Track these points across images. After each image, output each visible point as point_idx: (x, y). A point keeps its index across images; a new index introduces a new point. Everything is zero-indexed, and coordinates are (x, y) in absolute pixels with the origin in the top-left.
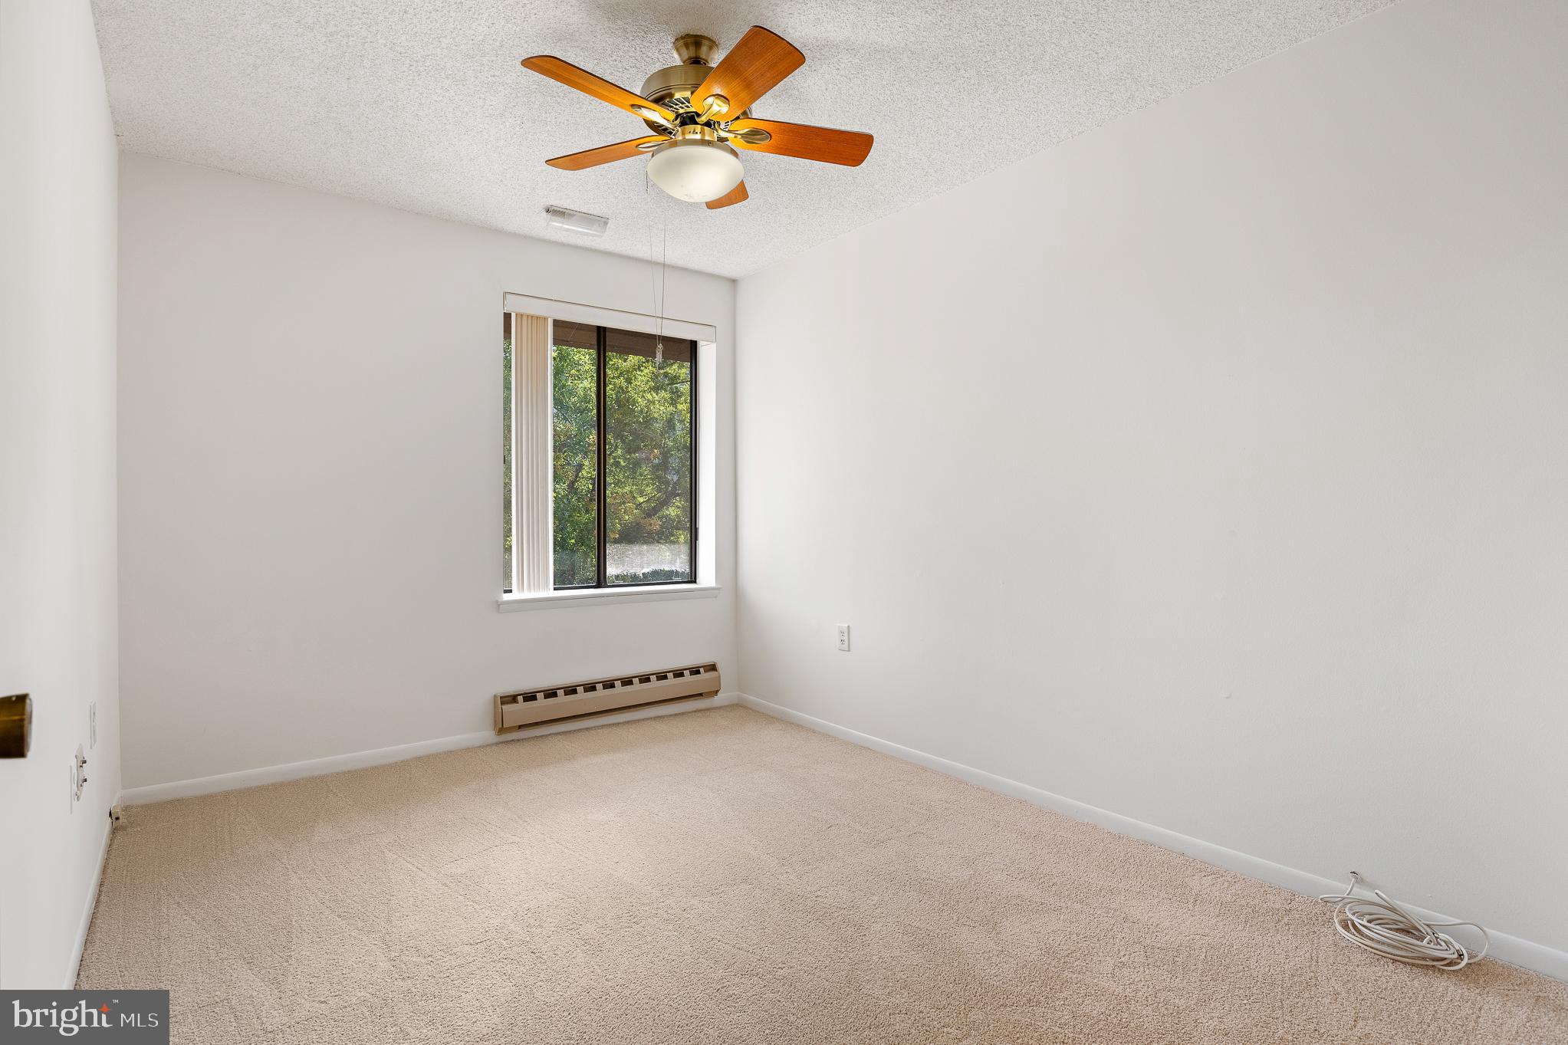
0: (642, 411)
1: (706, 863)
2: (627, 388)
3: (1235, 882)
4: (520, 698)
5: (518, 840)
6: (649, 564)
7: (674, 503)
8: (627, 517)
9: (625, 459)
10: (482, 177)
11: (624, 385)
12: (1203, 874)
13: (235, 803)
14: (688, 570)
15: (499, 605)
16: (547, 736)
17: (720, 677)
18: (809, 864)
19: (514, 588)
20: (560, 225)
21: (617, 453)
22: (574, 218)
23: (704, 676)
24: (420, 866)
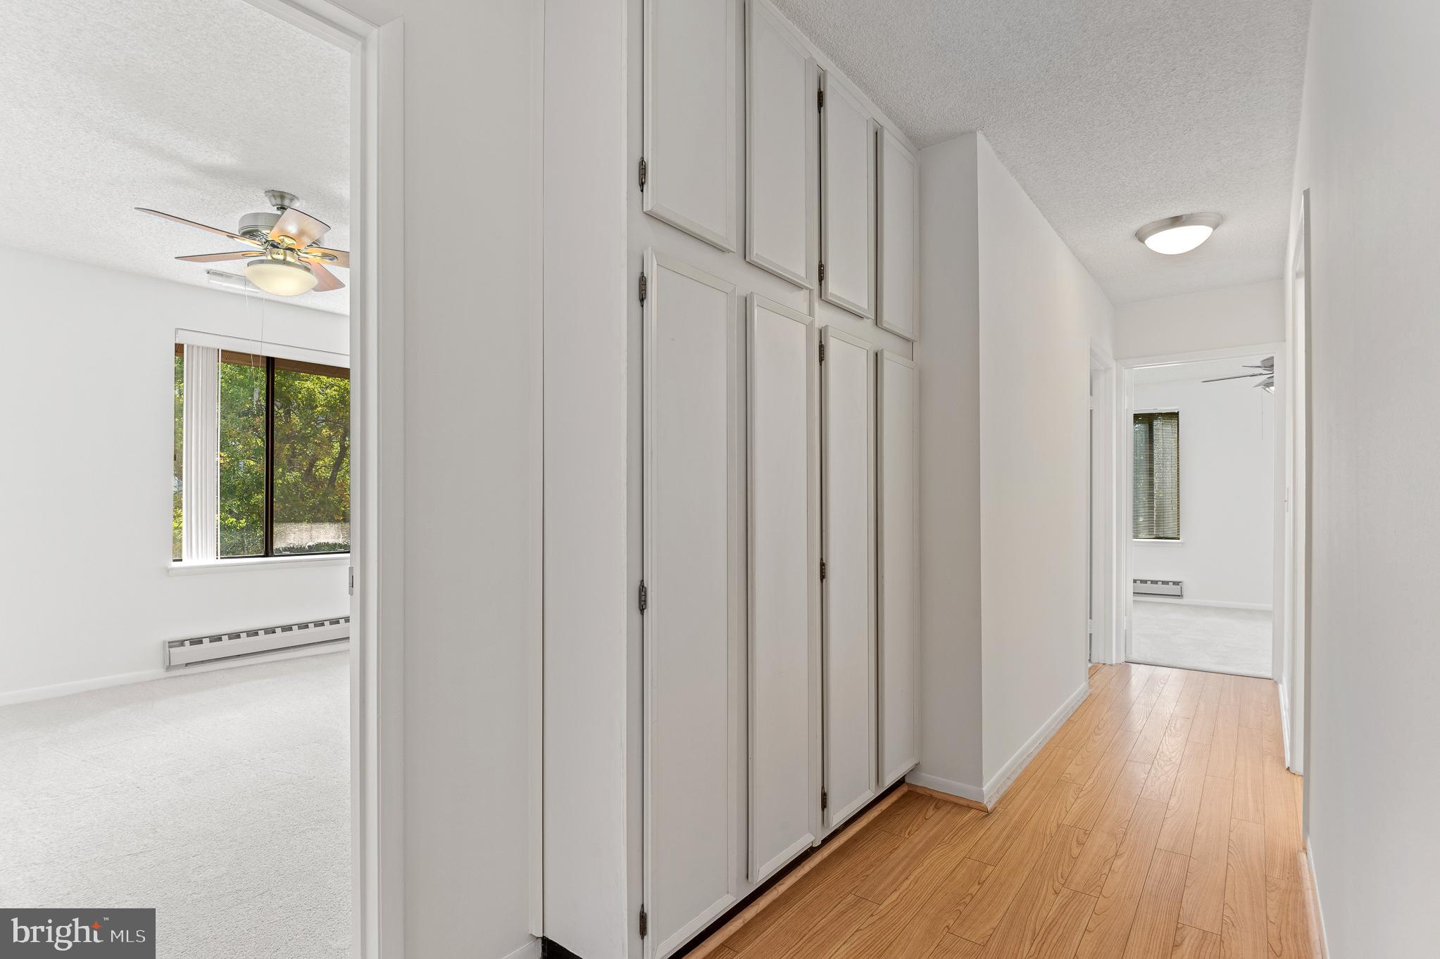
4: (187, 643)
6: (314, 539)
15: (168, 570)
19: (184, 556)
20: (220, 283)
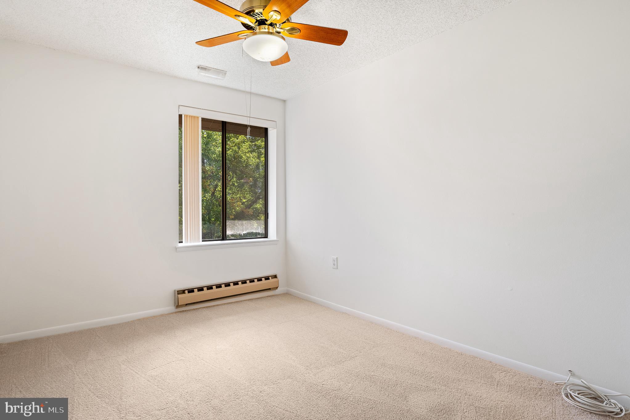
0: (245, 161)
1: (271, 369)
2: (238, 151)
3: (515, 375)
4: (186, 292)
5: (184, 358)
6: (246, 230)
7: (259, 202)
8: (238, 208)
9: (237, 183)
10: (168, 51)
11: (237, 150)
12: (501, 371)
13: (52, 342)
14: (264, 232)
15: (176, 249)
16: (199, 308)
17: (278, 281)
18: (319, 369)
19: (184, 241)
20: (205, 74)
21: (233, 180)
22: (211, 71)
23: (271, 280)
24: (137, 372)
